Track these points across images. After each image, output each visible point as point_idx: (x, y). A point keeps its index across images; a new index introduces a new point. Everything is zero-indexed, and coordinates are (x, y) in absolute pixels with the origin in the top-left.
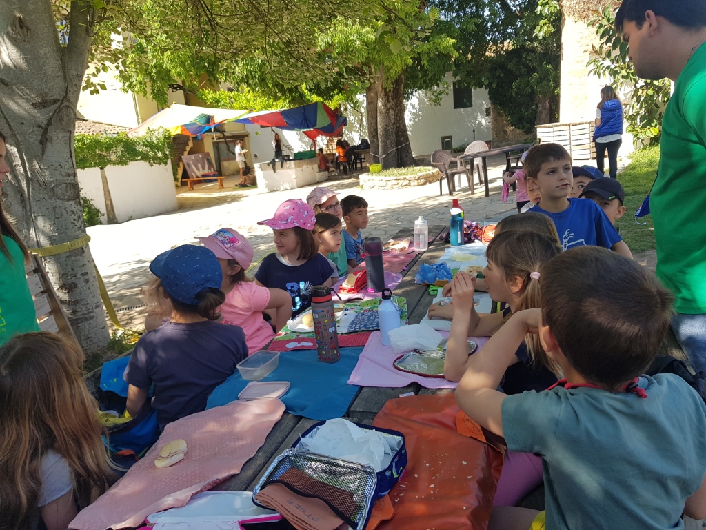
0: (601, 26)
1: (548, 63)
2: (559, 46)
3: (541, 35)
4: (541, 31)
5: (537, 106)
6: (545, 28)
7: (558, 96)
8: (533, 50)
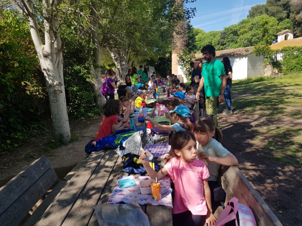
0: (179, 56)
1: (169, 62)
2: (171, 58)
3: (167, 56)
4: (167, 55)
5: (167, 72)
6: (168, 55)
7: (171, 69)
8: (165, 58)
